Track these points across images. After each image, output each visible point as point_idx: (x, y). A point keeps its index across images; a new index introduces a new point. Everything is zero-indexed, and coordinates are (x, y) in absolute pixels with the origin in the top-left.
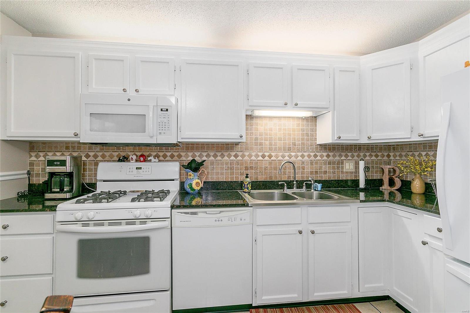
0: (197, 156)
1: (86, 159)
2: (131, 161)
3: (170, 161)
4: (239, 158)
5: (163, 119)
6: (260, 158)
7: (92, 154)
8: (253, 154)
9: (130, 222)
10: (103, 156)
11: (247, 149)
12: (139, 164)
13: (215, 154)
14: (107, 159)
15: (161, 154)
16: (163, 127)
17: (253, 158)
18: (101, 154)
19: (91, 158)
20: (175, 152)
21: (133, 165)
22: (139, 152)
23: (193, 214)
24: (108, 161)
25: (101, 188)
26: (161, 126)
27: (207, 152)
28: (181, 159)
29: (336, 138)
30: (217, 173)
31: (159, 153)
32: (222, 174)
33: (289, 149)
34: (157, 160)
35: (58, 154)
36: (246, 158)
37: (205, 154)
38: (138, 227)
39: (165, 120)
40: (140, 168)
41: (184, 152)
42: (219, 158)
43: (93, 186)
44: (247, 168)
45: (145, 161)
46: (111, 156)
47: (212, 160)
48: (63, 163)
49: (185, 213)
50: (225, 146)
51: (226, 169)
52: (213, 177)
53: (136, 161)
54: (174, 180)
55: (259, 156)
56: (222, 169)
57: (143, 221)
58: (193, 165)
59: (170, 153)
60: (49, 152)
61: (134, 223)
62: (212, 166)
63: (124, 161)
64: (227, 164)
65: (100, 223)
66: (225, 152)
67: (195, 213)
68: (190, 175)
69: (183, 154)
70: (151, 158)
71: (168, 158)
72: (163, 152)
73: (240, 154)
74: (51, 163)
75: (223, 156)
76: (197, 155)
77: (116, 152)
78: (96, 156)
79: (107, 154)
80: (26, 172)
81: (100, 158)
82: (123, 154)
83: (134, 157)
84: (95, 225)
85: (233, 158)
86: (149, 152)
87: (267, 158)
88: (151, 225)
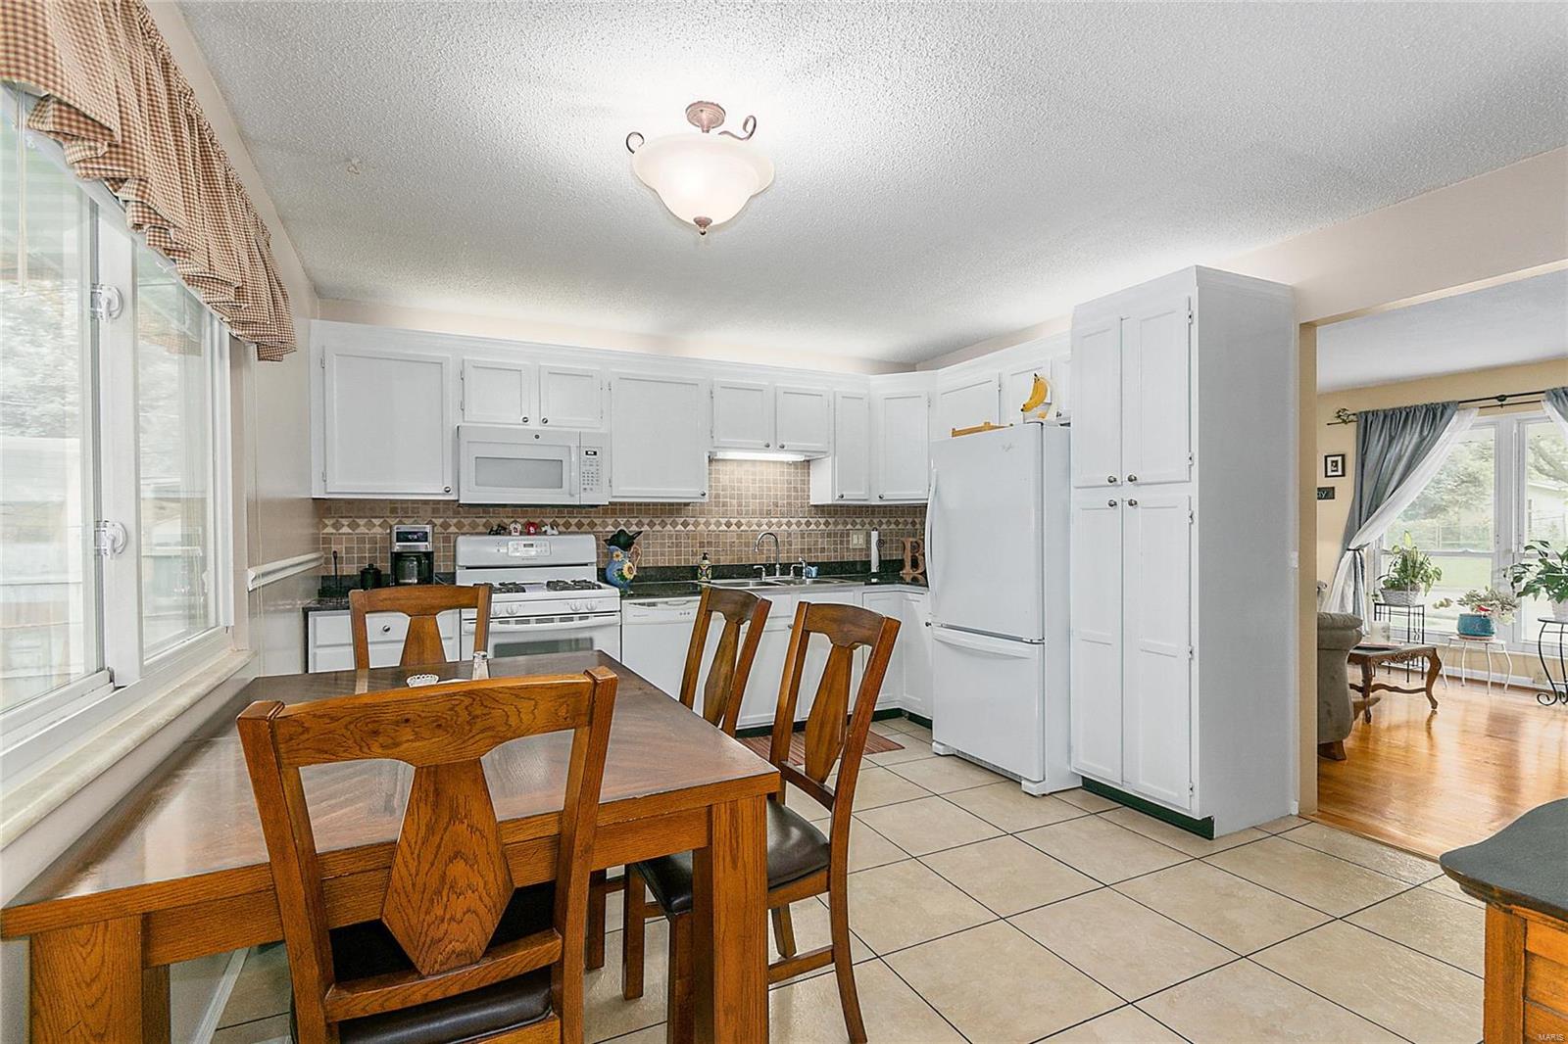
0: (623, 525)
3: (577, 533)
4: (691, 527)
5: (588, 468)
6: (724, 528)
8: (713, 521)
9: (566, 617)
10: (459, 525)
11: (702, 513)
12: (528, 539)
13: (652, 521)
15: (561, 521)
16: (590, 479)
17: (713, 527)
18: (455, 521)
20: (584, 517)
21: (516, 539)
22: (523, 517)
23: (649, 605)
25: (464, 579)
26: (586, 478)
27: (641, 518)
28: (595, 530)
29: (837, 497)
30: (655, 554)
31: (557, 520)
32: (663, 554)
33: (769, 513)
34: (556, 532)
36: (702, 527)
37: (635, 521)
38: (576, 623)
39: (593, 469)
40: (531, 545)
41: (599, 517)
42: (657, 528)
43: (451, 576)
44: (702, 544)
45: (536, 533)
46: (474, 526)
47: (648, 531)
48: (424, 537)
49: (639, 604)
50: (667, 507)
51: (668, 547)
52: (649, 561)
53: (521, 534)
54: (586, 565)
55: (721, 524)
56: (663, 545)
57: (584, 616)
58: (622, 540)
59: (577, 520)
60: (360, 517)
61: (572, 619)
62: (646, 542)
63: (501, 534)
64: (670, 537)
65: (524, 620)
66: (667, 518)
67: (654, 604)
68: (617, 556)
69: (599, 522)
70: (547, 528)
71: (573, 528)
72: (566, 518)
73: (691, 520)
74: (403, 537)
75: (663, 524)
76: (624, 523)
77: (483, 517)
78: (445, 526)
79: (467, 522)
82: (496, 522)
83: (518, 527)
84: (519, 623)
85: (680, 527)
86: (539, 517)
87: (733, 528)
88: (593, 621)
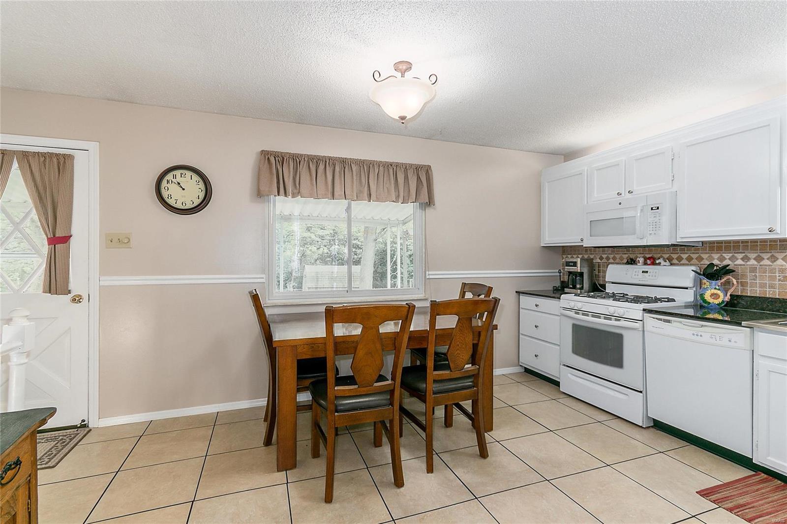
0: (726, 259)
1: (600, 261)
2: (638, 264)
3: (687, 265)
5: (653, 219)
7: (604, 256)
9: (608, 317)
10: (614, 258)
12: (646, 268)
13: (759, 256)
14: (617, 261)
15: (675, 256)
16: (654, 227)
18: (612, 256)
19: (604, 260)
20: (693, 253)
21: (640, 267)
22: (649, 254)
24: (617, 264)
25: (610, 289)
27: (744, 253)
28: (702, 263)
30: (763, 286)
31: (672, 255)
34: (668, 263)
35: (569, 256)
37: (740, 256)
38: (613, 322)
39: (656, 219)
40: (647, 272)
41: (706, 253)
42: (766, 262)
43: (604, 286)
45: (653, 264)
46: (621, 259)
47: (753, 265)
48: (575, 265)
49: (656, 318)
50: (778, 243)
51: (779, 280)
52: (755, 290)
53: (645, 264)
54: (687, 288)
56: (772, 278)
57: (618, 319)
59: (687, 255)
60: (574, 254)
61: (610, 319)
62: (753, 274)
63: (632, 264)
64: (782, 271)
65: (585, 314)
66: (778, 252)
67: (669, 321)
68: (705, 284)
69: (705, 256)
70: (661, 261)
72: (677, 253)
74: (568, 264)
75: (773, 259)
76: (727, 257)
77: (625, 254)
78: (608, 259)
79: (618, 256)
80: (558, 271)
81: (611, 261)
82: (632, 256)
83: (641, 260)
84: (583, 314)
86: (659, 253)
88: (622, 323)
